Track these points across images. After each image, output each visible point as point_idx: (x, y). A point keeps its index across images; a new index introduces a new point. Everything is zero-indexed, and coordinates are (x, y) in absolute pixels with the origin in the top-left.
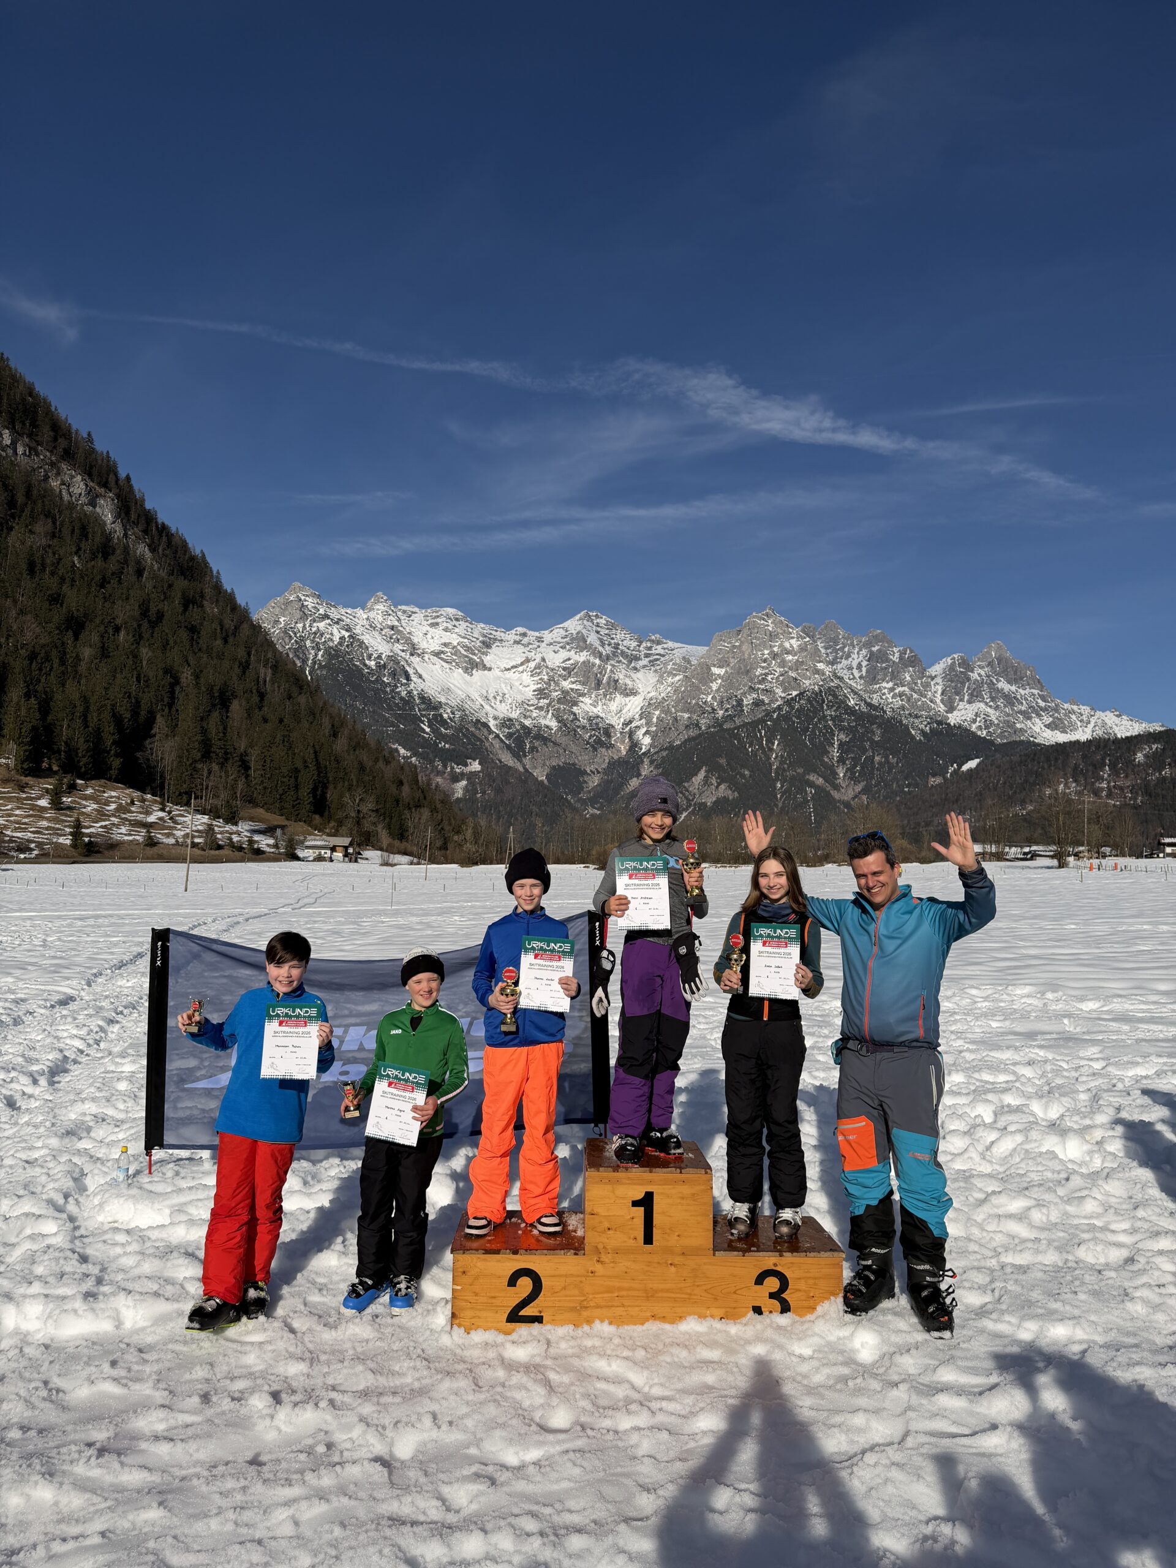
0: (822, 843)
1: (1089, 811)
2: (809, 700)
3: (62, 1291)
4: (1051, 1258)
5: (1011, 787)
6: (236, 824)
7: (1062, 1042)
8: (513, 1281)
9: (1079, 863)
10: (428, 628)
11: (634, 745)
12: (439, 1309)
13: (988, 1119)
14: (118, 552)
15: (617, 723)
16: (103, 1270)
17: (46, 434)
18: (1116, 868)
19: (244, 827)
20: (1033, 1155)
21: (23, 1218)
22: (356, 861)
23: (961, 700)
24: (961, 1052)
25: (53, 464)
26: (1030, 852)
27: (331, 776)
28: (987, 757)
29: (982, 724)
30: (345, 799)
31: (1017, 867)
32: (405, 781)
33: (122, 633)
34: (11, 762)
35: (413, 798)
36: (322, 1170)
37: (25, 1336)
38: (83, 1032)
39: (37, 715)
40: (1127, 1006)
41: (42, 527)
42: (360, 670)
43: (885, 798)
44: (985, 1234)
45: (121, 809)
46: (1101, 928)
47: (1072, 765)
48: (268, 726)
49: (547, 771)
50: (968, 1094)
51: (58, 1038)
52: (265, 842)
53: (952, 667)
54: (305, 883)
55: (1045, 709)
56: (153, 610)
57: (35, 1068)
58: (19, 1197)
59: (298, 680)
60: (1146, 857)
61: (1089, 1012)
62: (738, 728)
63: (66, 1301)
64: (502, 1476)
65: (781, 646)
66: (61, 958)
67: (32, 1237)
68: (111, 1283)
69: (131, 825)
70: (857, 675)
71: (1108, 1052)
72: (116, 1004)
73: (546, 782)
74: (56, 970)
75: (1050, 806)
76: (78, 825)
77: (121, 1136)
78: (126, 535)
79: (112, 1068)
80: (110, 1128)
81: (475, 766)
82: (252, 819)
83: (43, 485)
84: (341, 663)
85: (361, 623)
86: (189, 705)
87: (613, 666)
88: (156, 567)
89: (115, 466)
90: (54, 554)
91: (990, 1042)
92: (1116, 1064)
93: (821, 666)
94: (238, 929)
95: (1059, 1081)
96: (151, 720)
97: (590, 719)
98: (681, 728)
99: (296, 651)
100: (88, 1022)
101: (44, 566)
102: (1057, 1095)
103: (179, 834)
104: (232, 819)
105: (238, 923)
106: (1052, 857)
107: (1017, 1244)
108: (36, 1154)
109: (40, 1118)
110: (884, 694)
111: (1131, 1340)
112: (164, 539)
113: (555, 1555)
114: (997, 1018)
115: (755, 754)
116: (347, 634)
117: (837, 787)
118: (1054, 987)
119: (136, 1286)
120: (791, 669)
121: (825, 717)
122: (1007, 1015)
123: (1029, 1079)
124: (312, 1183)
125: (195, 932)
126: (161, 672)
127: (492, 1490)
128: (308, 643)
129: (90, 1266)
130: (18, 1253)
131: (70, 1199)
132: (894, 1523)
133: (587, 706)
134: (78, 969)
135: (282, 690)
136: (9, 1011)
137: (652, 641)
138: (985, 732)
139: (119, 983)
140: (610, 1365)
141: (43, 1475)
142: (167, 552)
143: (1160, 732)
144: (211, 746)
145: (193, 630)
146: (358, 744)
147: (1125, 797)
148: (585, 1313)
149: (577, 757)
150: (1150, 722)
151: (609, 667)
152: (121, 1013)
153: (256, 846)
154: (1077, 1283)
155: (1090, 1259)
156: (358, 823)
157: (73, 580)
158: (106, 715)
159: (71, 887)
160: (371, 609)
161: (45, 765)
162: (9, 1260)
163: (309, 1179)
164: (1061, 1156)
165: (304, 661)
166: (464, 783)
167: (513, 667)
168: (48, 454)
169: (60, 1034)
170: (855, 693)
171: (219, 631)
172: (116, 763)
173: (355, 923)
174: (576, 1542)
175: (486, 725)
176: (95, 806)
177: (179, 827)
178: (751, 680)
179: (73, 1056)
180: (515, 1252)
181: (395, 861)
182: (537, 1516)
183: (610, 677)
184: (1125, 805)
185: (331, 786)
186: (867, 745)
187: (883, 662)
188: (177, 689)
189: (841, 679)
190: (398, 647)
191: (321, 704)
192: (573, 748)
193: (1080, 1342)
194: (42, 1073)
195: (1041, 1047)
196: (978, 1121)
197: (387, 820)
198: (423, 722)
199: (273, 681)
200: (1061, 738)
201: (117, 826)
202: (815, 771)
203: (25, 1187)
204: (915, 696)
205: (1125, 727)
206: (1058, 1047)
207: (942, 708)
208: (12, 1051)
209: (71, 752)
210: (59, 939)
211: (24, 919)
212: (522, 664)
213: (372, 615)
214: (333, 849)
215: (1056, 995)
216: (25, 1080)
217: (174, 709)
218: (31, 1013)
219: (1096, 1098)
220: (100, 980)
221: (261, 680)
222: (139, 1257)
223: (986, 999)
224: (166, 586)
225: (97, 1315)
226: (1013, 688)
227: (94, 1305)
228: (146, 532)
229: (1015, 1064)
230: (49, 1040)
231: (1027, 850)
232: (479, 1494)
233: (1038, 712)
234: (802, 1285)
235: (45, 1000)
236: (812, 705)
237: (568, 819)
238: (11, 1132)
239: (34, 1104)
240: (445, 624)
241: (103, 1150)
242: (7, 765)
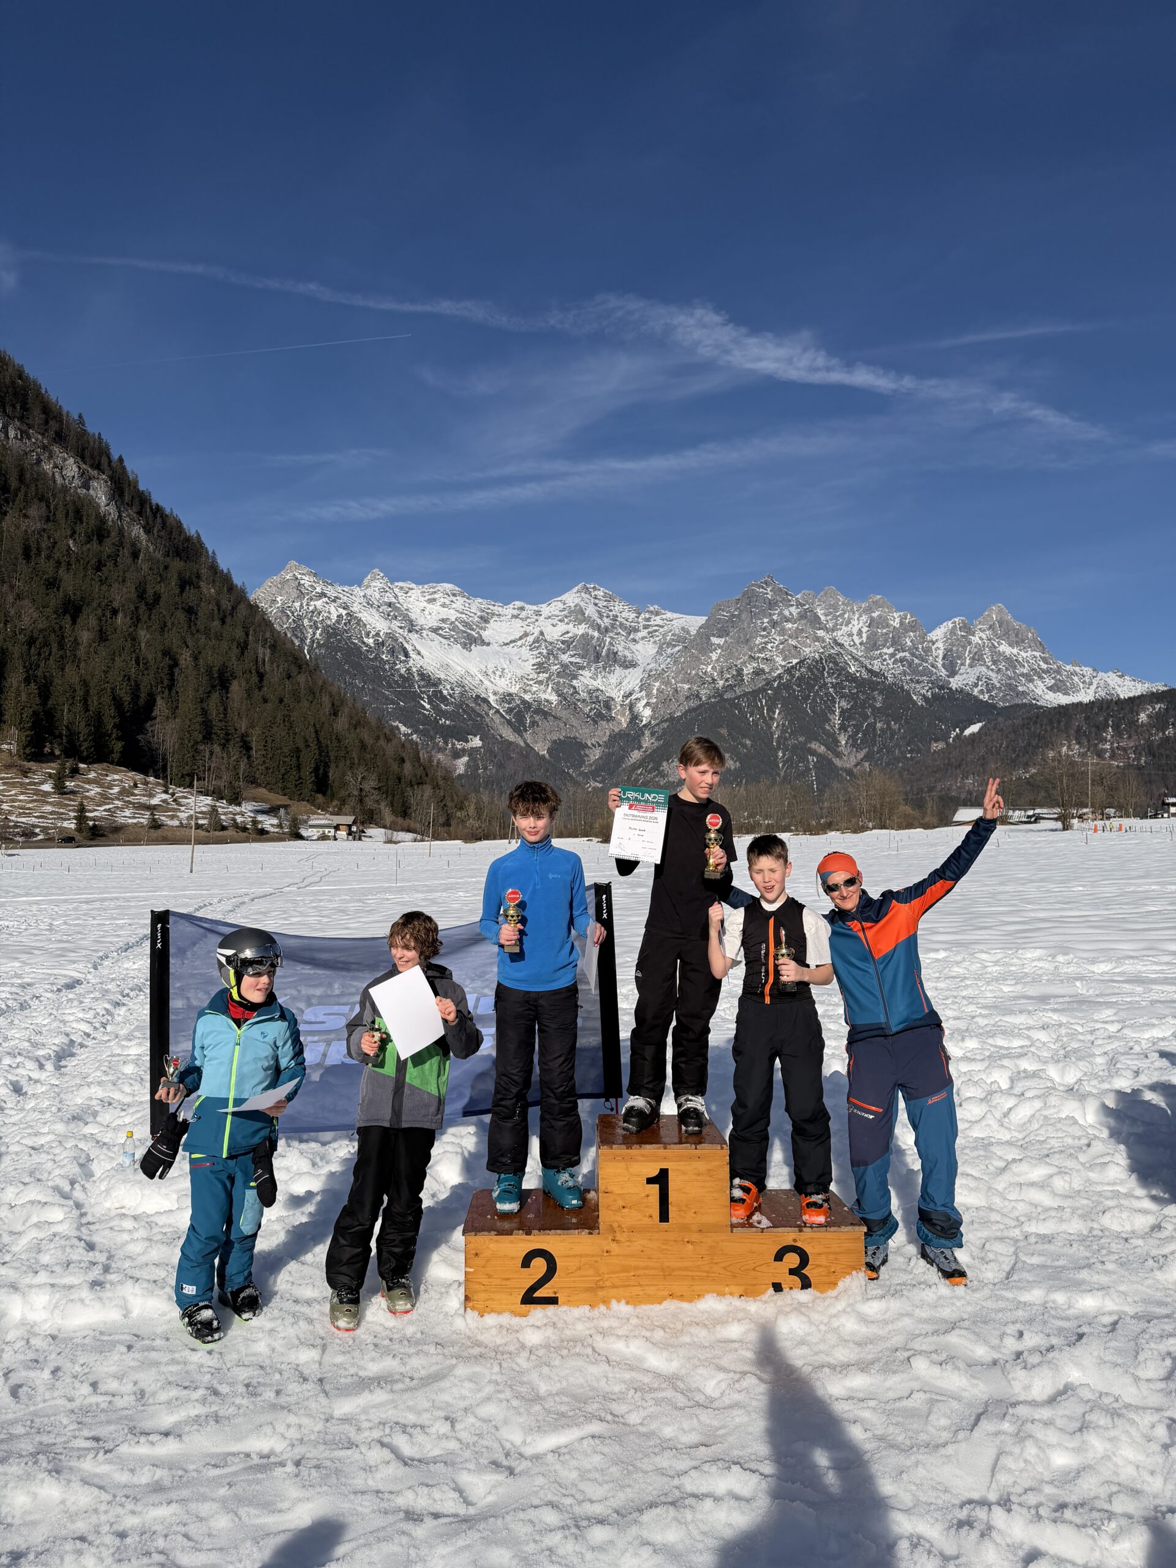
0: (825, 811)
1: (1093, 772)
2: (809, 668)
3: (68, 1280)
4: (1076, 1226)
5: (1014, 751)
6: (239, 804)
7: (1075, 1006)
8: (526, 1262)
9: (1083, 825)
10: (425, 604)
11: (635, 718)
12: (452, 1292)
13: (1005, 1085)
14: (113, 534)
15: (617, 695)
16: (110, 1257)
17: (37, 416)
18: (1120, 829)
19: (247, 808)
20: (1052, 1121)
21: (28, 1206)
22: (360, 839)
23: (963, 664)
24: (973, 1017)
25: (44, 448)
26: (1034, 815)
27: (332, 754)
28: (989, 721)
29: (984, 688)
30: (347, 778)
31: (1020, 831)
32: (406, 758)
33: (120, 615)
34: (14, 748)
35: (415, 776)
36: (331, 1150)
37: (32, 1327)
38: (90, 1015)
39: (37, 700)
40: (1139, 967)
41: (35, 511)
42: (358, 648)
43: (888, 764)
44: (1006, 1203)
45: (124, 792)
46: (1108, 890)
47: (1075, 727)
48: (269, 705)
49: (548, 745)
50: (983, 1060)
51: (64, 1022)
52: (268, 822)
53: (953, 632)
54: (310, 862)
55: (1047, 672)
56: (150, 592)
57: (41, 1053)
58: (25, 1184)
59: (296, 659)
60: (1151, 817)
61: (1101, 974)
62: (738, 698)
63: (72, 1290)
64: (521, 1466)
65: (780, 614)
66: (67, 942)
67: (38, 1225)
68: (118, 1271)
69: (134, 807)
70: (857, 641)
71: (1123, 1014)
72: (123, 986)
73: (547, 756)
74: (62, 953)
75: (1054, 769)
76: (82, 809)
77: (127, 1120)
78: (120, 517)
79: (119, 1051)
80: (117, 1112)
81: (476, 742)
82: (254, 799)
83: (36, 468)
84: (339, 641)
85: (358, 600)
86: (189, 685)
87: (612, 638)
88: (151, 549)
89: (107, 448)
90: (49, 538)
91: (1001, 1007)
92: (1132, 1026)
93: (821, 633)
94: (244, 909)
95: (1074, 1045)
96: (151, 703)
97: (589, 692)
98: (682, 699)
99: (294, 630)
100: (94, 1005)
101: (39, 550)
102: (1073, 1059)
103: (183, 815)
104: (235, 799)
105: (244, 903)
106: (1056, 819)
107: (1039, 1213)
108: (42, 1140)
109: (47, 1103)
110: (885, 660)
111: (1163, 1311)
112: (159, 520)
113: (578, 1548)
114: (1009, 982)
115: (755, 722)
116: (344, 612)
117: (839, 755)
118: (1065, 951)
119: (144, 1274)
120: (790, 637)
121: (825, 684)
122: (1019, 979)
123: (1044, 1044)
124: (320, 1164)
125: (199, 914)
126: (160, 655)
127: (510, 1480)
128: (306, 622)
129: (97, 1254)
130: (24, 1241)
131: (77, 1186)
132: (927, 1508)
133: (587, 680)
134: (84, 952)
135: (281, 670)
136: (16, 996)
137: (652, 612)
138: (987, 696)
139: (126, 966)
140: (627, 1346)
141: (50, 1472)
142: (162, 533)
143: (1163, 692)
144: (212, 727)
145: (190, 611)
146: (357, 723)
147: (1129, 758)
148: (601, 1293)
149: (577, 731)
150: (1152, 682)
151: (608, 640)
152: (128, 995)
153: (260, 826)
154: (1104, 1252)
155: (1116, 1227)
156: (361, 801)
157: (69, 564)
158: (107, 699)
159: (77, 871)
160: (368, 586)
161: (47, 750)
162: (15, 1249)
163: (318, 1160)
164: (1081, 1122)
165: (303, 640)
166: (466, 759)
167: (511, 642)
168: (40, 437)
169: (67, 1018)
170: (856, 660)
171: (216, 612)
172: (118, 746)
173: (360, 901)
174: (599, 1534)
175: (486, 701)
176: (99, 790)
177: (183, 808)
178: (751, 649)
179: (79, 1040)
180: (528, 1233)
181: (399, 839)
182: (557, 1507)
183: (609, 649)
184: (1128, 766)
185: (333, 765)
186: (869, 711)
187: (883, 628)
188: (177, 671)
189: (841, 645)
190: (395, 624)
191: (320, 683)
192: (575, 722)
193: (1110, 1313)
194: (49, 1058)
195: (1055, 1010)
196: (995, 1087)
197: (390, 798)
198: (423, 699)
199: (272, 661)
200: (1064, 700)
201: (121, 809)
202: (816, 739)
203: (31, 1174)
204: (916, 661)
205: (1127, 688)
206: (1073, 1010)
207: (943, 673)
208: (18, 1036)
209: (72, 735)
210: (65, 923)
211: (30, 903)
212: (521, 638)
213: (369, 592)
214: (337, 828)
215: (1067, 957)
216: (31, 1065)
217: (174, 691)
218: (37, 997)
219: (1113, 1062)
220: (106, 963)
221: (260, 660)
222: (147, 1244)
223: (996, 963)
224: (161, 568)
225: (104, 1304)
226: (1015, 651)
227: (101, 1294)
228: (140, 513)
229: (1029, 1028)
230: (55, 1024)
231: (1030, 813)
232: (499, 1484)
233: (1040, 674)
234: (823, 1260)
235: (52, 984)
236: (812, 673)
237: (571, 793)
238: (17, 1118)
239: (40, 1089)
240: (442, 600)
241: (109, 1135)
242: (10, 750)
